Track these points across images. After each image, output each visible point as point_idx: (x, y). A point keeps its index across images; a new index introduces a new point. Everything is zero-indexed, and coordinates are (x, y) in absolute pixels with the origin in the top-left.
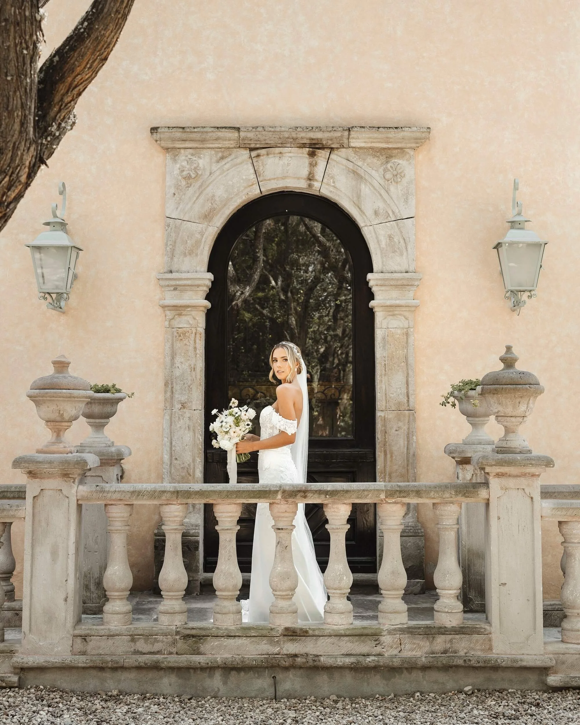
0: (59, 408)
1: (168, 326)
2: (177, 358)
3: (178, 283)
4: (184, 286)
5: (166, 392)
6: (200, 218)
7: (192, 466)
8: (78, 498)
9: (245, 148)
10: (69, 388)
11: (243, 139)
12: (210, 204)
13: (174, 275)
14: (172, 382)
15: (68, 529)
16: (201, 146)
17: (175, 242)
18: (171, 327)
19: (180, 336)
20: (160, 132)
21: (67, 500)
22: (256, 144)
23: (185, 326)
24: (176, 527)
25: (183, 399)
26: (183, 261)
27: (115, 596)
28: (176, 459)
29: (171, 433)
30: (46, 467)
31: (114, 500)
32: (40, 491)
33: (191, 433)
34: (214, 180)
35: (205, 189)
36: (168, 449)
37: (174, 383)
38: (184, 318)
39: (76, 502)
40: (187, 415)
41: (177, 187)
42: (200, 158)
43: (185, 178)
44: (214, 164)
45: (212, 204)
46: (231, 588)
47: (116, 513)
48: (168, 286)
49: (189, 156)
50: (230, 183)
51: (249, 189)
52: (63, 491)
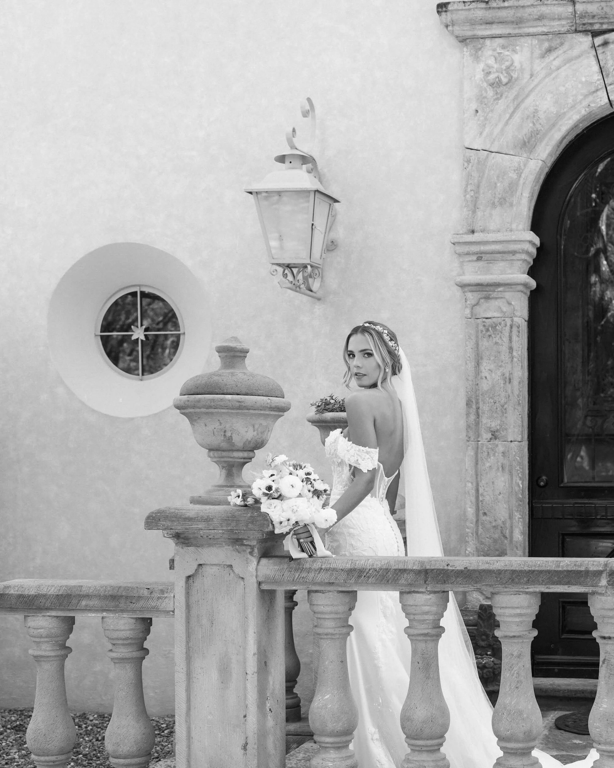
0: (222, 427)
1: (469, 316)
2: (485, 364)
3: (483, 248)
4: (492, 253)
5: (468, 415)
6: (515, 147)
7: (508, 525)
8: (260, 579)
9: (585, 32)
10: (238, 392)
11: (582, 17)
12: (531, 125)
13: (477, 237)
14: (478, 400)
15: (245, 632)
16: (517, 31)
17: (478, 187)
18: (474, 316)
19: (488, 330)
20: (452, 11)
21: (242, 583)
22: (602, 24)
23: (496, 314)
24: (426, 631)
25: (494, 424)
26: (491, 215)
27: (327, 743)
28: (485, 514)
29: (477, 475)
30: (200, 526)
31: (320, 584)
32: (195, 567)
33: (507, 476)
34: (536, 86)
35: (523, 101)
36: (473, 499)
37: (480, 401)
38: (494, 304)
39: (256, 585)
40: (501, 449)
41: (481, 99)
42: (514, 51)
43: (492, 85)
44: (537, 61)
45: (534, 124)
46: (521, 736)
47: (323, 605)
48: (468, 254)
49: (499, 50)
50: (562, 89)
51: (591, 98)
52: (234, 568)
